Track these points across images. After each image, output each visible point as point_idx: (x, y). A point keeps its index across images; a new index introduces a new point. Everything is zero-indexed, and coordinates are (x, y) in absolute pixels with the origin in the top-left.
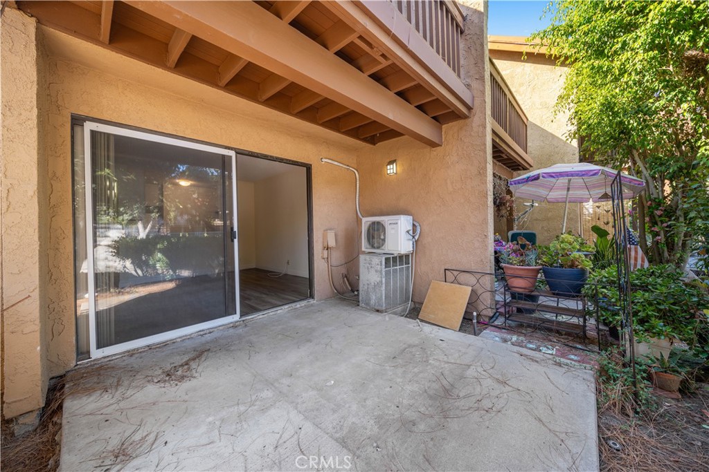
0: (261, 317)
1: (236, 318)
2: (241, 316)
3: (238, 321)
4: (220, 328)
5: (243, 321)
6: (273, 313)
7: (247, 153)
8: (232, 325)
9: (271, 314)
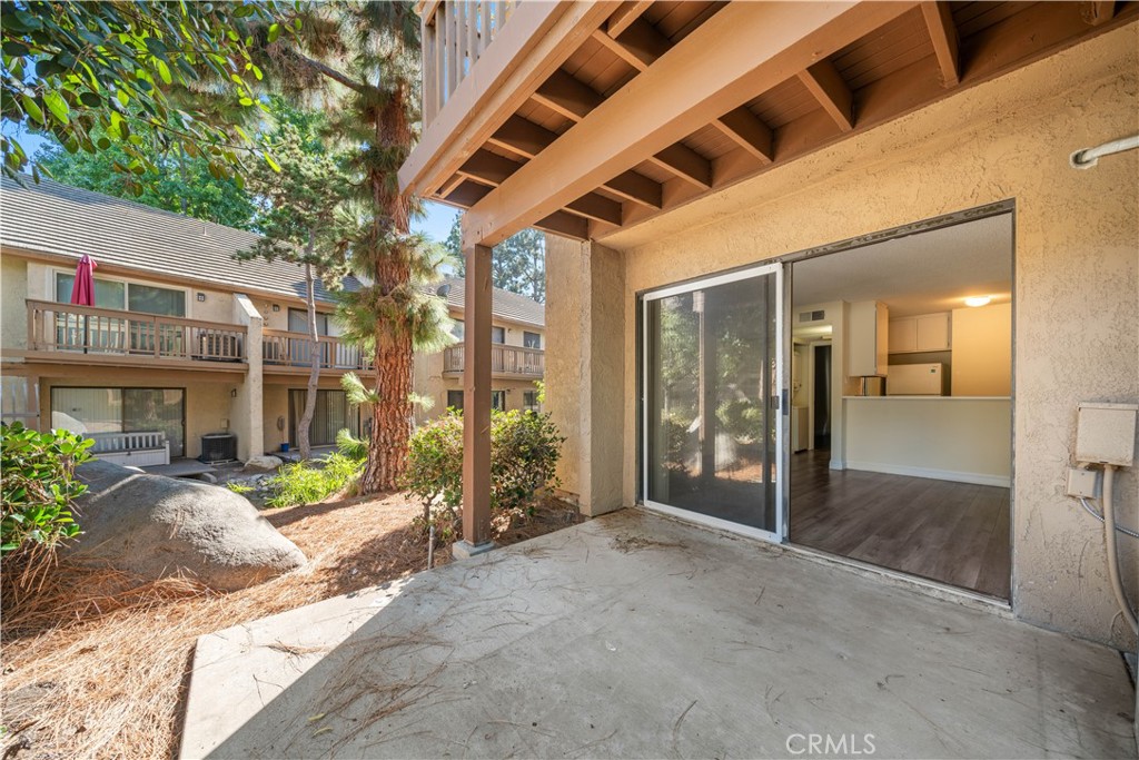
0: (820, 561)
1: (775, 538)
2: (784, 540)
3: (776, 546)
4: (748, 541)
5: (784, 550)
6: (851, 570)
7: (803, 254)
8: (764, 545)
9: (846, 568)
